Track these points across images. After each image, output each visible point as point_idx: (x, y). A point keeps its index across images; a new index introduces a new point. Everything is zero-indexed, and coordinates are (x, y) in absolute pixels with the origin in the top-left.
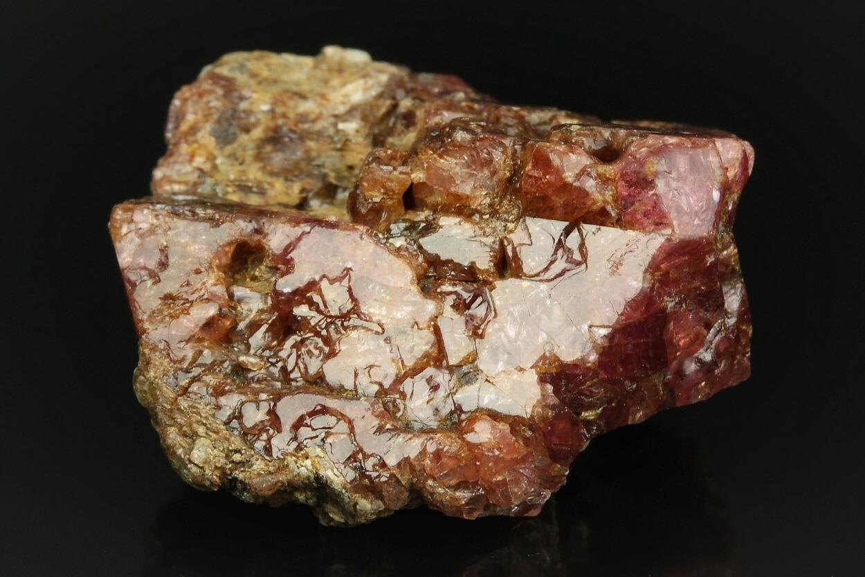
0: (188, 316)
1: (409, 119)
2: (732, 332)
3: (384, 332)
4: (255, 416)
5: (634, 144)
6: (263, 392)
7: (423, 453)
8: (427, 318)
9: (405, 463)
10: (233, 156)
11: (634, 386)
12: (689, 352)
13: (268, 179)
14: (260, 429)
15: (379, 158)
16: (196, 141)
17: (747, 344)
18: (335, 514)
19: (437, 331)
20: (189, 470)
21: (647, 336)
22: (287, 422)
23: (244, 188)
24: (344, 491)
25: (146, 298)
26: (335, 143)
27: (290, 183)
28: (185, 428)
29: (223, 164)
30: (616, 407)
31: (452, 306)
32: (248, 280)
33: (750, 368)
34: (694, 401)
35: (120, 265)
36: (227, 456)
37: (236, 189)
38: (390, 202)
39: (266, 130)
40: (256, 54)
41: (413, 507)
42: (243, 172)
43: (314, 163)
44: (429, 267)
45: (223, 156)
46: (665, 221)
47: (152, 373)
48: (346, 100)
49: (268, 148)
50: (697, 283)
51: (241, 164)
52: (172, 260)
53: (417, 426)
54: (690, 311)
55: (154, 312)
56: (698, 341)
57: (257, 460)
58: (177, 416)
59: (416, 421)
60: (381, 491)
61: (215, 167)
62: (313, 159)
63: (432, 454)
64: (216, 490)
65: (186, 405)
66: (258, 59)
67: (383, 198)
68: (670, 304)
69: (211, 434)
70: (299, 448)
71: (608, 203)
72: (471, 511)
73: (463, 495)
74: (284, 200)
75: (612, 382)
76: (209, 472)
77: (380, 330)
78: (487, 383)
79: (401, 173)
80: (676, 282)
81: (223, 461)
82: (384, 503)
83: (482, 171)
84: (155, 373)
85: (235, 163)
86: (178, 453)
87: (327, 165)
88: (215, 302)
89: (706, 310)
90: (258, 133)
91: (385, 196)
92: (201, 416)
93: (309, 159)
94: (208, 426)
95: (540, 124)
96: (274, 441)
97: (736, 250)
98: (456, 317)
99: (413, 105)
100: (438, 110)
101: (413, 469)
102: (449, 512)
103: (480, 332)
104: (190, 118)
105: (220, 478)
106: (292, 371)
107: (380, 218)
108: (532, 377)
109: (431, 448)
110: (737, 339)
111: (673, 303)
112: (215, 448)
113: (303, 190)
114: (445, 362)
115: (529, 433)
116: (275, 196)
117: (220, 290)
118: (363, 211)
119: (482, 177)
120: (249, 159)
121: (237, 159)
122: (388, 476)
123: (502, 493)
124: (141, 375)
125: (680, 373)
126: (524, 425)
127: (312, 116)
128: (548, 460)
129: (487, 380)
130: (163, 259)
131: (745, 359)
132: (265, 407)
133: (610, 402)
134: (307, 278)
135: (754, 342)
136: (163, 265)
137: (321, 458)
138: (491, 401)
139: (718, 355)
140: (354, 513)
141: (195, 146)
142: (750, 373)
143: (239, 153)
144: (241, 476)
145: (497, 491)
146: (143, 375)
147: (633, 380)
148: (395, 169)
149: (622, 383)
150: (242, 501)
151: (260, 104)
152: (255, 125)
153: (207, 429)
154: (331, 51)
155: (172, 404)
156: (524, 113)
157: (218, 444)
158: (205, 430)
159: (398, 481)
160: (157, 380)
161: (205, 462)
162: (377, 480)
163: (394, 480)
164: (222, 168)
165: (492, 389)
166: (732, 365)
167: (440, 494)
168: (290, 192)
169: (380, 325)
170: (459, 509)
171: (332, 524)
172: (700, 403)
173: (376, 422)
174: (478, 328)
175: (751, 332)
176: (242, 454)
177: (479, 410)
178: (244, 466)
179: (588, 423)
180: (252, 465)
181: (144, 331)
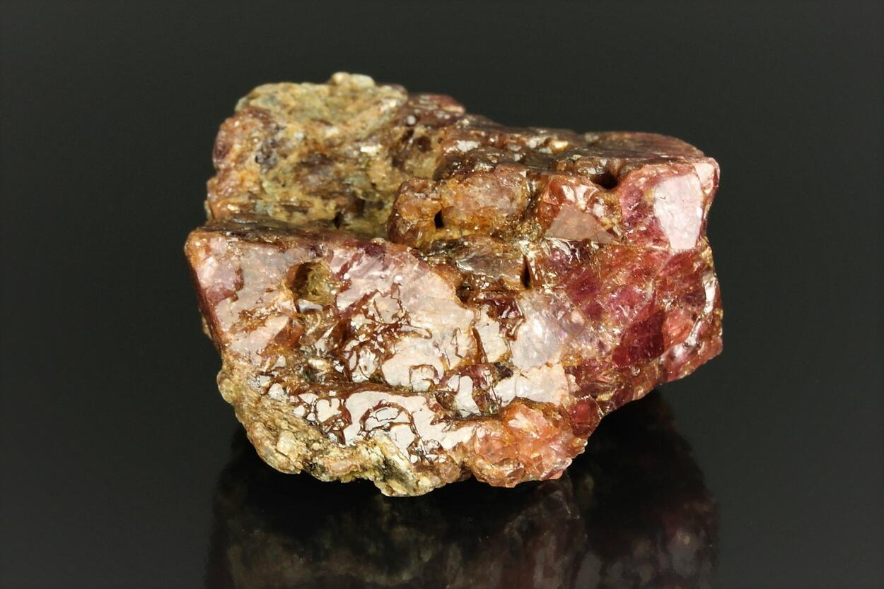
0: (264, 328)
1: (424, 144)
2: (710, 318)
3: (431, 337)
4: (327, 410)
5: (632, 174)
6: (332, 390)
7: (474, 438)
8: (468, 324)
9: (460, 447)
10: (276, 179)
11: (639, 371)
12: (680, 339)
13: (308, 199)
14: (331, 422)
15: (413, 187)
16: (245, 168)
17: (720, 325)
18: (398, 488)
19: (476, 335)
20: (276, 458)
21: (649, 331)
22: (356, 416)
23: (290, 208)
24: (409, 471)
25: (226, 313)
26: (360, 164)
27: (326, 201)
28: (269, 423)
29: (269, 187)
30: (624, 389)
31: (488, 313)
32: (310, 293)
33: (722, 345)
34: (682, 377)
35: (202, 286)
36: (308, 446)
37: (283, 209)
38: (424, 224)
39: (301, 155)
40: (282, 85)
41: (463, 480)
42: (287, 193)
43: (344, 182)
44: (464, 279)
45: (268, 180)
46: (662, 238)
47: (237, 376)
48: (364, 125)
49: (305, 170)
50: (687, 285)
51: (284, 186)
52: (247, 280)
53: (465, 414)
54: (682, 308)
55: (234, 325)
56: (686, 329)
57: (333, 447)
58: (261, 413)
59: (464, 410)
60: (439, 469)
61: (262, 189)
62: (343, 180)
63: (482, 438)
64: (299, 473)
65: (269, 403)
66: (285, 90)
67: (419, 221)
68: (667, 304)
69: (292, 427)
70: (367, 438)
71: (614, 224)
72: (511, 482)
73: (508, 469)
74: (323, 216)
75: (621, 370)
76: (293, 459)
77: (428, 335)
78: (522, 377)
79: (433, 199)
80: (672, 287)
81: (305, 449)
82: (441, 479)
83: (502, 198)
84: (240, 376)
85: (278, 185)
86: (265, 445)
87: (355, 184)
88: (286, 316)
89: (693, 306)
90: (293, 158)
91: (421, 220)
92: (282, 412)
93: (340, 180)
94: (289, 420)
95: (537, 148)
96: (346, 432)
97: (711, 251)
98: (491, 321)
99: (427, 132)
100: (453, 139)
101: (465, 451)
102: (493, 483)
103: (511, 334)
104: (237, 147)
105: (302, 463)
106: (353, 370)
107: (417, 237)
108: (558, 370)
109: (481, 434)
110: (713, 323)
111: (670, 303)
112: (297, 439)
113: (338, 207)
114: (483, 359)
115: (559, 417)
116: (316, 213)
117: (289, 305)
118: (403, 232)
119: (502, 202)
120: (290, 182)
121: (279, 182)
122: (445, 458)
123: (538, 467)
124: (226, 377)
125: (671, 357)
126: (554, 411)
127: (338, 141)
128: (572, 436)
129: (521, 375)
130: (239, 280)
131: (719, 338)
132: (336, 402)
133: (621, 384)
134: (361, 293)
135: (725, 323)
136: (240, 285)
137: (387, 444)
138: (525, 391)
139: (701, 337)
140: (416, 488)
141: (245, 172)
142: (722, 349)
143: (281, 178)
144: (320, 462)
145: (534, 465)
146: (229, 378)
147: (638, 366)
148: (427, 196)
149: (630, 370)
150: (320, 481)
151: (295, 133)
152: (291, 151)
153: (289, 423)
154: (339, 77)
155: (256, 403)
156: (524, 139)
157: (299, 436)
158: (287, 424)
159: (453, 461)
160: (242, 382)
161: (290, 452)
162: (436, 461)
163: (450, 460)
164: (269, 191)
165: (525, 380)
166: (710, 344)
167: (487, 470)
168: (327, 208)
169: (427, 330)
170: (503, 481)
171: (394, 495)
172: (687, 377)
173: (432, 414)
174: (511, 330)
175: (721, 315)
176: (320, 443)
177: (516, 399)
178: (322, 453)
179: (603, 404)
180: (329, 452)
181: (227, 341)
